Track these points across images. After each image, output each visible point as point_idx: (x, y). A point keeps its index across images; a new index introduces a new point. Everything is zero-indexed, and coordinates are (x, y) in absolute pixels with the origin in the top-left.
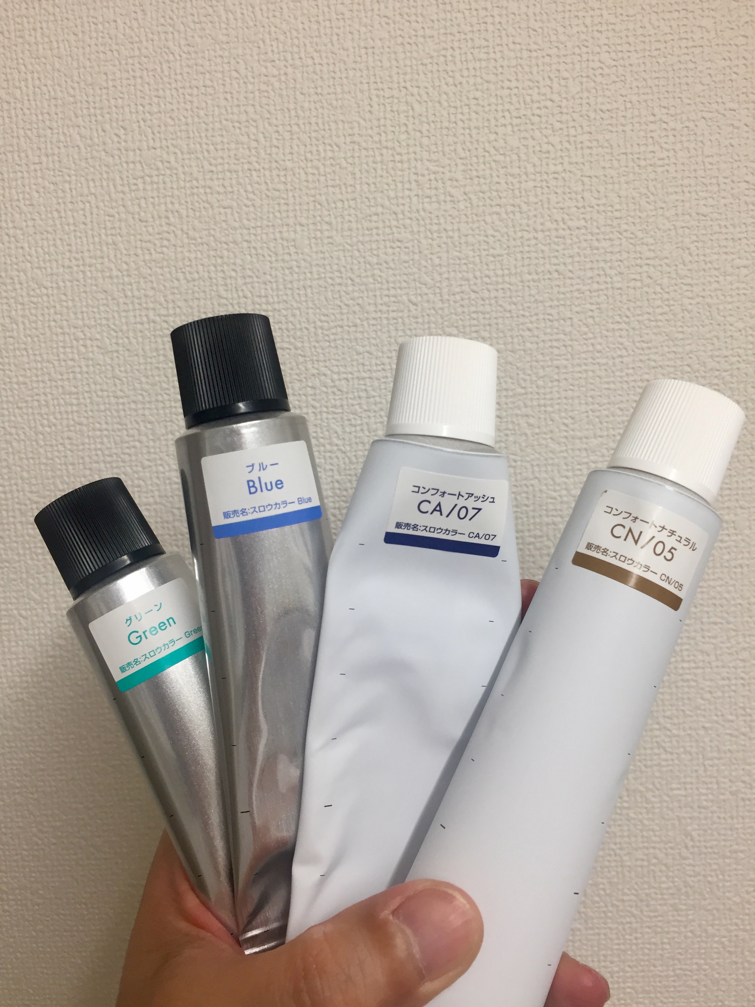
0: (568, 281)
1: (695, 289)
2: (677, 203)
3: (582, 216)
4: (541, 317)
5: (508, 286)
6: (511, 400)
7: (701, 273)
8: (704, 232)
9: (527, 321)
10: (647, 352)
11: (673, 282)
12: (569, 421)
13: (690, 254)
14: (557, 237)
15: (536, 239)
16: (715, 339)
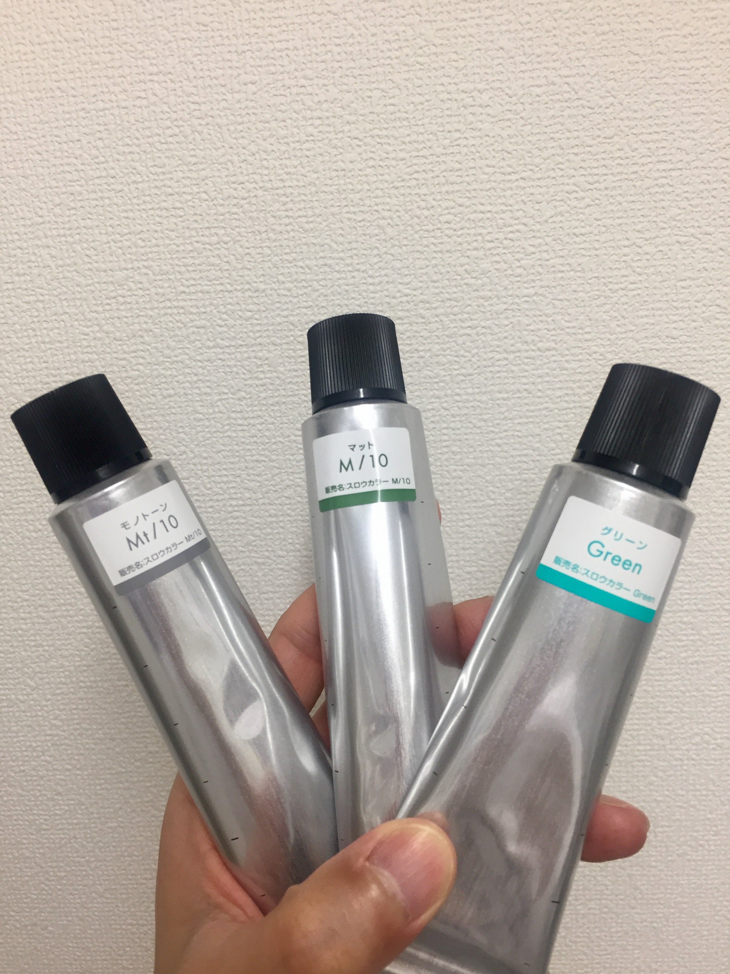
0: (72, 100)
1: (203, 107)
2: (175, 12)
3: (78, 27)
4: (49, 139)
5: (11, 105)
6: (30, 229)
7: (209, 90)
8: (205, 44)
9: (35, 143)
10: (162, 177)
11: (179, 100)
12: (92, 252)
13: (194, 69)
14: (55, 51)
15: (33, 52)
16: (229, 164)
